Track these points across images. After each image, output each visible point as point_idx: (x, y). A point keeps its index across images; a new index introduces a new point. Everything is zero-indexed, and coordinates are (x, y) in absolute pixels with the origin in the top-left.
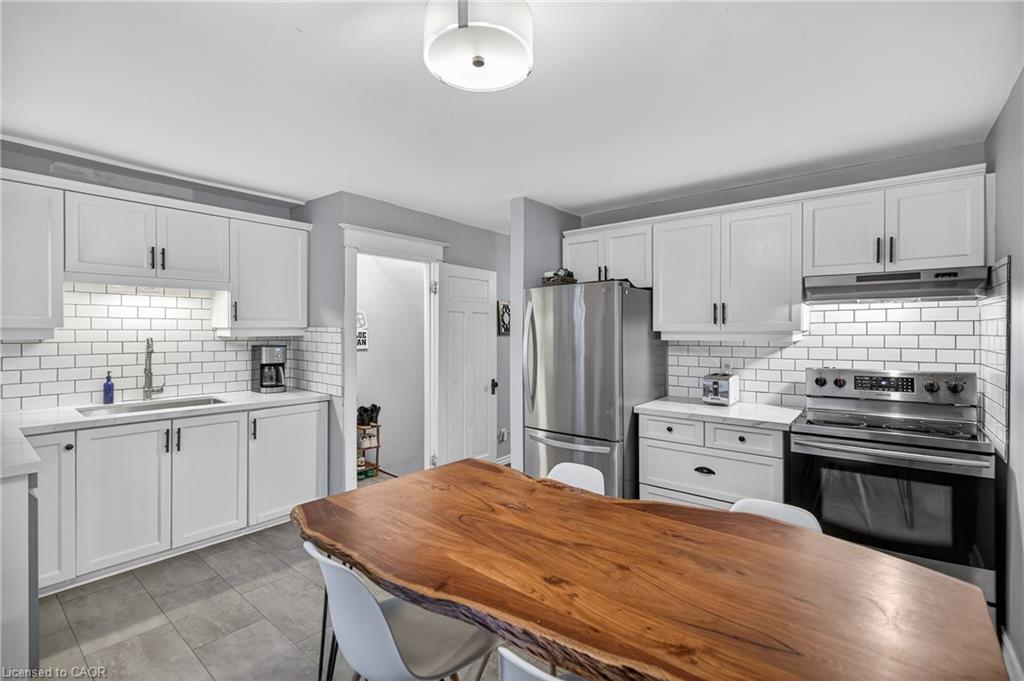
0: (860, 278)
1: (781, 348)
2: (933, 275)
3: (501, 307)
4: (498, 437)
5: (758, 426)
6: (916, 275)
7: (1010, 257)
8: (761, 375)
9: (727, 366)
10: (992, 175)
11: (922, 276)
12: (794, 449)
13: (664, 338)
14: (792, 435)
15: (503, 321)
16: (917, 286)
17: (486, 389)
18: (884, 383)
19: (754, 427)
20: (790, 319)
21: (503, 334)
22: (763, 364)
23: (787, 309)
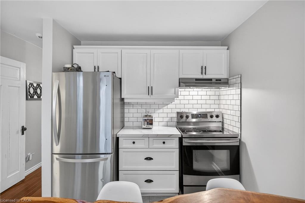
0: (197, 80)
1: (167, 105)
2: (215, 80)
3: (28, 84)
4: (26, 158)
5: (170, 136)
6: (211, 80)
7: (241, 75)
8: (161, 115)
9: (148, 112)
10: (228, 51)
11: (213, 80)
12: (184, 144)
13: (125, 101)
14: (183, 139)
15: (29, 92)
16: (211, 83)
17: (18, 132)
18: (199, 116)
19: (169, 137)
20: (175, 94)
21: (30, 100)
22: (161, 111)
23: (174, 90)
